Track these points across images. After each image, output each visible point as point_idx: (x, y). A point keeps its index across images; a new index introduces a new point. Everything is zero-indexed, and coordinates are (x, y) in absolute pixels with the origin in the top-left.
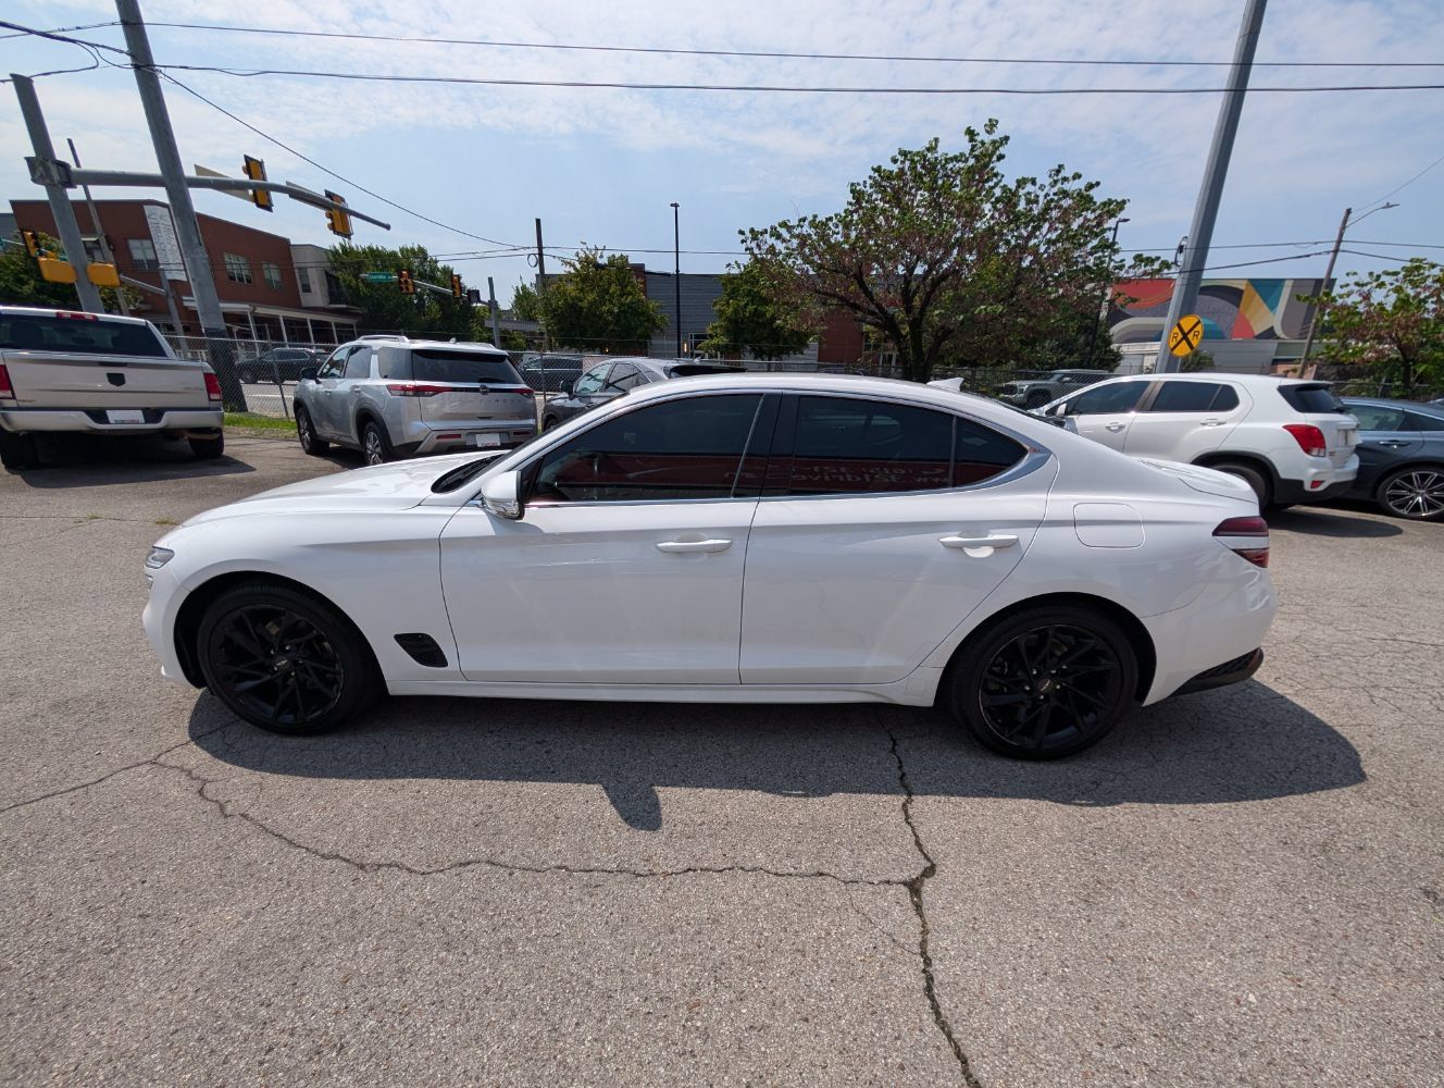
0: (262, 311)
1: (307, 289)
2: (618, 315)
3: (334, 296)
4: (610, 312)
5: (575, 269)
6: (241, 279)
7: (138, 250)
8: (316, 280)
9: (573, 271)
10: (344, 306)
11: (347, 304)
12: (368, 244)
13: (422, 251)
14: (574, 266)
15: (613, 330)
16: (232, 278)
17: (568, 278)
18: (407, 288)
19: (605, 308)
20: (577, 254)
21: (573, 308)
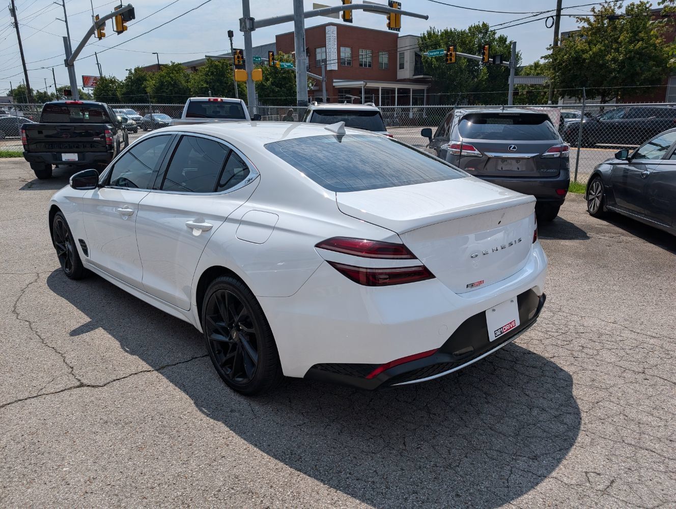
0: (371, 85)
1: (402, 67)
2: (623, 62)
3: (417, 70)
4: (614, 60)
5: (589, 23)
6: (365, 65)
7: (320, 55)
8: (409, 60)
9: (586, 25)
10: (422, 76)
11: (424, 75)
12: (445, 28)
13: (485, 26)
14: (588, 21)
15: (615, 77)
16: (361, 65)
17: (580, 34)
18: (451, 59)
19: (609, 57)
20: (593, 10)
21: (578, 60)
